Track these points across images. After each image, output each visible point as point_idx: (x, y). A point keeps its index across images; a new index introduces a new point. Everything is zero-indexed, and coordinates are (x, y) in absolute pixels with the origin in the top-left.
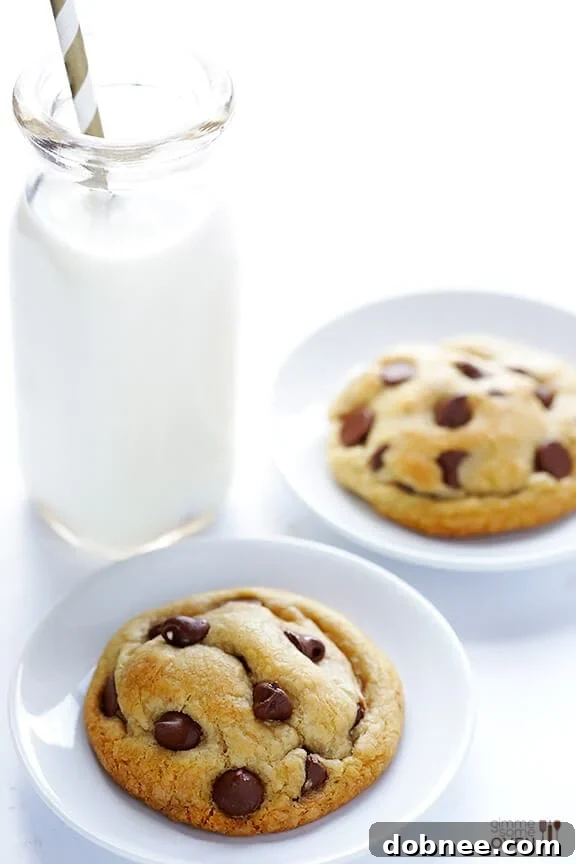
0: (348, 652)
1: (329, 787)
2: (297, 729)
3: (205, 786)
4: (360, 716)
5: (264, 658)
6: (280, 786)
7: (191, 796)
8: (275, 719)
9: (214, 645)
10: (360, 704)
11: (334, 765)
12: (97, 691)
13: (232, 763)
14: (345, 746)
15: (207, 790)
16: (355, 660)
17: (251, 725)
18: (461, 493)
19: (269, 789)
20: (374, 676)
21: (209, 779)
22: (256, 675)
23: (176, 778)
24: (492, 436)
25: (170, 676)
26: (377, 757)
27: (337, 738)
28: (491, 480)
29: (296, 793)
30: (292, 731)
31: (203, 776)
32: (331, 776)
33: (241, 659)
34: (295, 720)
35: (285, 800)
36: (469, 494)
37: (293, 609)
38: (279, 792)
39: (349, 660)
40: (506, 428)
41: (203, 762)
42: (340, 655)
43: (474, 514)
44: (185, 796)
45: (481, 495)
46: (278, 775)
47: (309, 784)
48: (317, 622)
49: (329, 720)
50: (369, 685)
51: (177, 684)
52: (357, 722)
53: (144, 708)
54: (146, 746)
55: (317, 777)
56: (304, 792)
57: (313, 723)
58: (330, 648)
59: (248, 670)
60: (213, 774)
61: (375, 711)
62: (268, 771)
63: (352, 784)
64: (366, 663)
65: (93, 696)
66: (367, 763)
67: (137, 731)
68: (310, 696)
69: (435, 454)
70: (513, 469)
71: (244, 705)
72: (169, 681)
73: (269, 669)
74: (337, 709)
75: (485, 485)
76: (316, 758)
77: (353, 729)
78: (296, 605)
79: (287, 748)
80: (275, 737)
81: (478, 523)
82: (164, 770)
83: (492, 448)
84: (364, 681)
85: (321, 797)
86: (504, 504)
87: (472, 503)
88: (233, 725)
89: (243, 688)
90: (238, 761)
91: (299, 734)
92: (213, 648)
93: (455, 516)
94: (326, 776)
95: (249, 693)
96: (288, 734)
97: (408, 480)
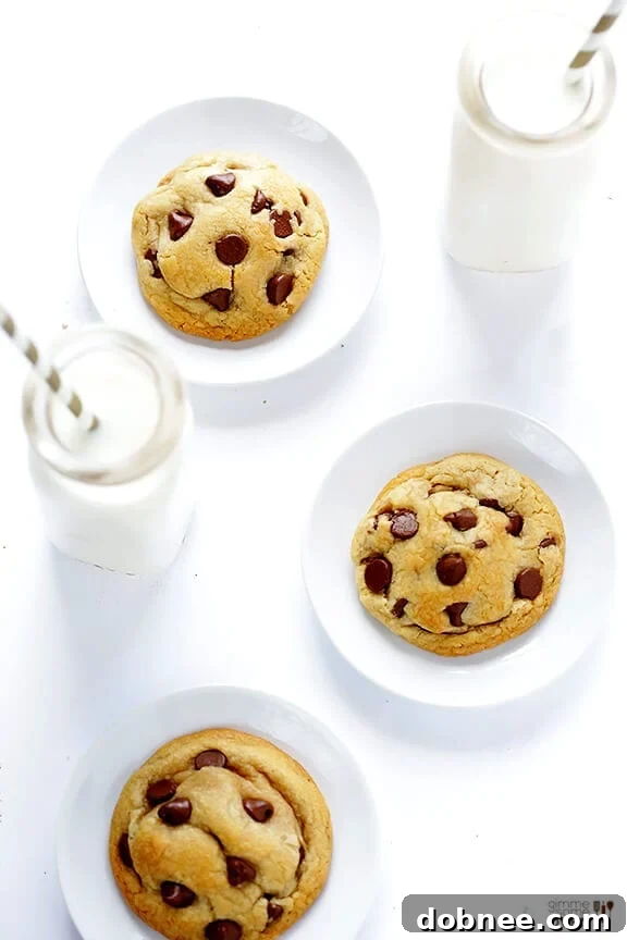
1: (285, 917)
2: (259, 885)
4: (302, 858)
6: (251, 926)
8: (244, 881)
9: (196, 826)
10: (301, 849)
11: (287, 902)
13: (217, 917)
14: (293, 885)
15: (202, 932)
16: (295, 806)
18: (465, 628)
19: (244, 930)
20: (309, 820)
22: (227, 851)
27: (287, 884)
29: (263, 928)
30: (256, 887)
32: (285, 911)
33: (216, 838)
35: (255, 935)
36: (470, 628)
37: (248, 766)
38: (251, 930)
39: (291, 806)
44: (187, 935)
46: (249, 921)
47: (271, 920)
48: (267, 775)
52: (300, 864)
53: (153, 876)
54: (157, 903)
55: (276, 914)
56: (268, 925)
57: (270, 881)
58: (277, 802)
59: (222, 847)
61: (312, 851)
62: (243, 919)
63: (299, 910)
65: (115, 848)
67: (150, 890)
68: (266, 864)
71: (222, 879)
73: (236, 849)
74: (286, 866)
76: (274, 902)
77: (298, 870)
78: (249, 762)
79: (254, 901)
80: (245, 895)
84: (303, 822)
85: (279, 925)
89: (220, 865)
90: (221, 915)
91: (261, 888)
92: (196, 829)
94: (282, 912)
95: (224, 866)
96: (253, 891)
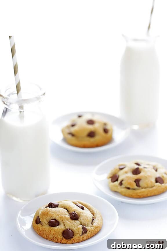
0: (89, 209)
1: (88, 233)
2: (80, 221)
3: (61, 233)
4: (93, 220)
5: (71, 208)
6: (77, 232)
7: (58, 236)
8: (75, 220)
10: (93, 217)
11: (89, 228)
12: (35, 220)
13: (66, 228)
14: (91, 225)
15: (61, 234)
16: (91, 210)
17: (70, 220)
18: (141, 188)
19: (75, 233)
20: (95, 213)
21: (62, 231)
22: (70, 211)
23: (54, 232)
24: (146, 175)
25: (51, 212)
26: (98, 227)
27: (89, 223)
28: (147, 185)
29: (81, 234)
30: (79, 222)
31: (60, 231)
32: (88, 231)
33: (66, 209)
34: (79, 219)
35: (78, 235)
36: (142, 188)
37: (76, 202)
38: (77, 233)
39: (89, 210)
40: (149, 174)
41: (60, 228)
42: (87, 209)
43: (144, 192)
44: (56, 236)
45: (145, 188)
46: (77, 230)
47: (83, 232)
48: (82, 204)
49: (87, 219)
50: (94, 215)
51: (53, 214)
52: (93, 221)
53: (46, 219)
54: (47, 227)
55: (85, 231)
56: (83, 234)
57: (83, 220)
58: (85, 208)
59: (68, 211)
60: (62, 230)
61: (96, 219)
62: (74, 229)
63: (93, 232)
64: (93, 211)
66: (96, 228)
67: (45, 224)
68: (82, 214)
69: (134, 180)
70: (151, 182)
72: (51, 213)
73: (72, 210)
74: (88, 217)
75: (146, 186)
76: (85, 227)
77: (92, 222)
78: (77, 201)
79: (78, 225)
80: (75, 223)
81: (145, 194)
82: (51, 231)
83: (146, 178)
84: (93, 214)
85: (86, 234)
86: (151, 189)
87: (143, 190)
88: (66, 220)
89: (67, 214)
90: (68, 227)
91: (81, 222)
92: (60, 208)
93: (140, 193)
94: (87, 231)
95: (69, 215)
96: (78, 222)
97: (129, 186)
